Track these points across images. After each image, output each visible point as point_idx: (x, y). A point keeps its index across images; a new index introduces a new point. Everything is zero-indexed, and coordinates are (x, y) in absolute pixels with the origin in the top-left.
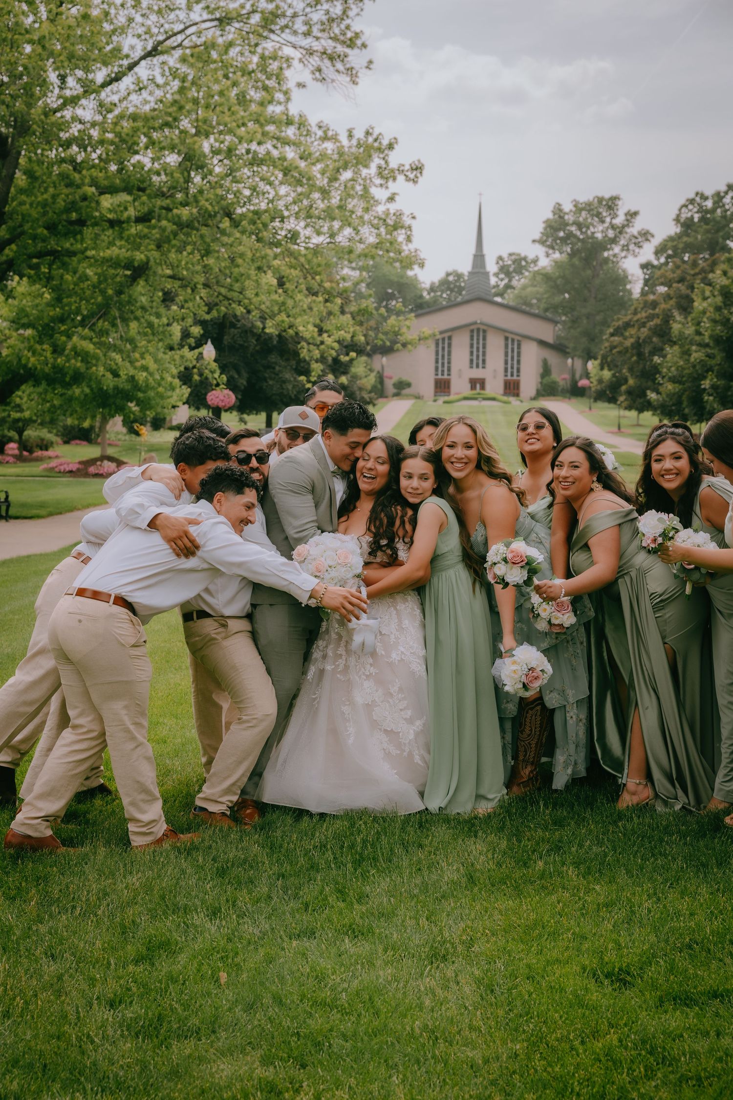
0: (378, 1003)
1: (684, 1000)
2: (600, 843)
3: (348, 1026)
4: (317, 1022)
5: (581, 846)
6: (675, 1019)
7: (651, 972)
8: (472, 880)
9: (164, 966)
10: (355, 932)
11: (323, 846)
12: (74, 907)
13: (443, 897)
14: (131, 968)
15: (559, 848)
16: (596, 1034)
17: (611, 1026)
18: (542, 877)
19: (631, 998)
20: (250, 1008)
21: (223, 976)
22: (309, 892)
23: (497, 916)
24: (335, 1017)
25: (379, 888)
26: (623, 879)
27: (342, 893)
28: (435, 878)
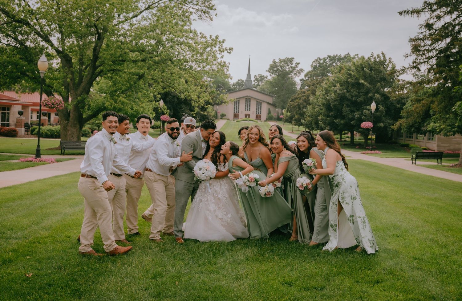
0: (222, 289)
1: (307, 289)
2: (285, 250)
3: (213, 295)
4: (204, 294)
5: (279, 251)
6: (304, 293)
7: (298, 282)
8: (247, 259)
9: (160, 280)
10: (215, 272)
11: (204, 250)
12: (131, 265)
13: (239, 263)
14: (151, 280)
15: (273, 251)
17: (286, 295)
18: (268, 258)
19: (292, 289)
20: (185, 290)
21: (177, 283)
22: (200, 262)
23: (255, 268)
24: (209, 293)
25: (221, 261)
26: (290, 259)
27: (210, 262)
28: (237, 259)
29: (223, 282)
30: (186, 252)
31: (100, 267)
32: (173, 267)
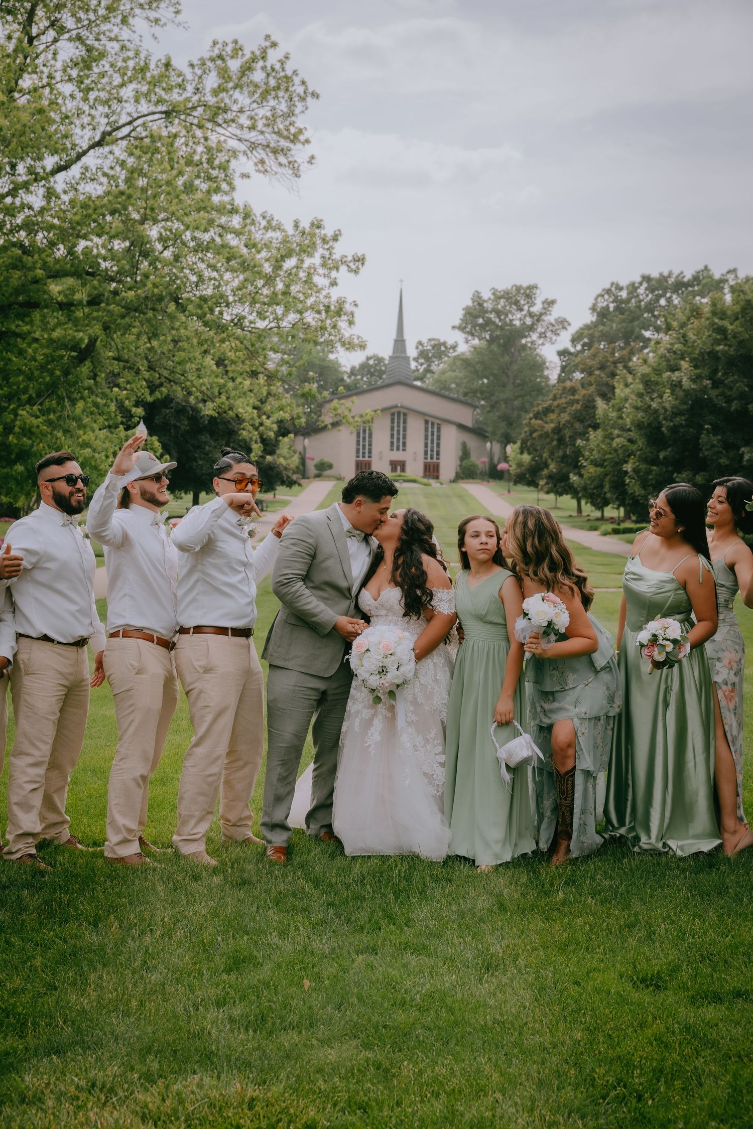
0: (450, 1002)
1: (717, 998)
2: (611, 878)
3: (428, 1019)
4: (400, 1017)
5: (593, 878)
6: (711, 1012)
8: (502, 907)
9: (253, 977)
11: (362, 880)
13: (482, 920)
14: (225, 977)
15: (574, 882)
16: (642, 1025)
18: (564, 903)
19: (670, 997)
20: (339, 1006)
21: (308, 983)
22: (363, 917)
23: (533, 936)
24: (415, 1013)
25: (422, 913)
26: (637, 906)
27: (391, 918)
28: (470, 906)
29: (449, 980)
30: (309, 888)
31: (57, 937)
32: (283, 934)
